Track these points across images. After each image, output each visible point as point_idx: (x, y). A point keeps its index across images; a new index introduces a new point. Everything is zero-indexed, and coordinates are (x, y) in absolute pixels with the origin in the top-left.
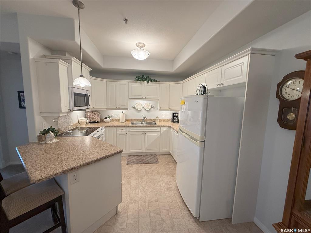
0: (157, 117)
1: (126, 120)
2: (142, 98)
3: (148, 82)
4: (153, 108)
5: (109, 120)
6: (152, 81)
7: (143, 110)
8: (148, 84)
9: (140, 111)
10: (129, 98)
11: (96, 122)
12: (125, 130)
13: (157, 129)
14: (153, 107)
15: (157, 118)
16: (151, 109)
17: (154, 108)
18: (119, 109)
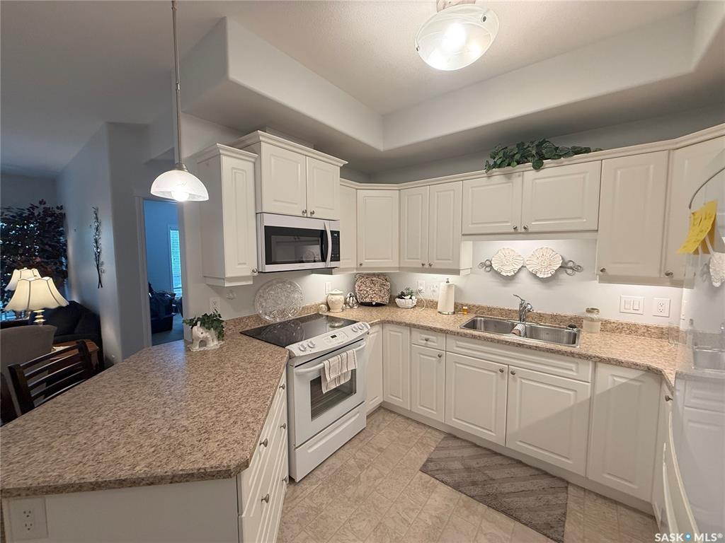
0: (589, 311)
1: (458, 308)
2: (513, 230)
3: (538, 167)
4: (570, 271)
5: (407, 301)
6: (560, 157)
7: (523, 275)
8: (542, 173)
9: (510, 279)
10: (463, 235)
11: (374, 303)
12: (438, 342)
13: (573, 366)
14: (570, 264)
15: (589, 315)
16: (563, 276)
17: (576, 269)
18: (431, 269)
